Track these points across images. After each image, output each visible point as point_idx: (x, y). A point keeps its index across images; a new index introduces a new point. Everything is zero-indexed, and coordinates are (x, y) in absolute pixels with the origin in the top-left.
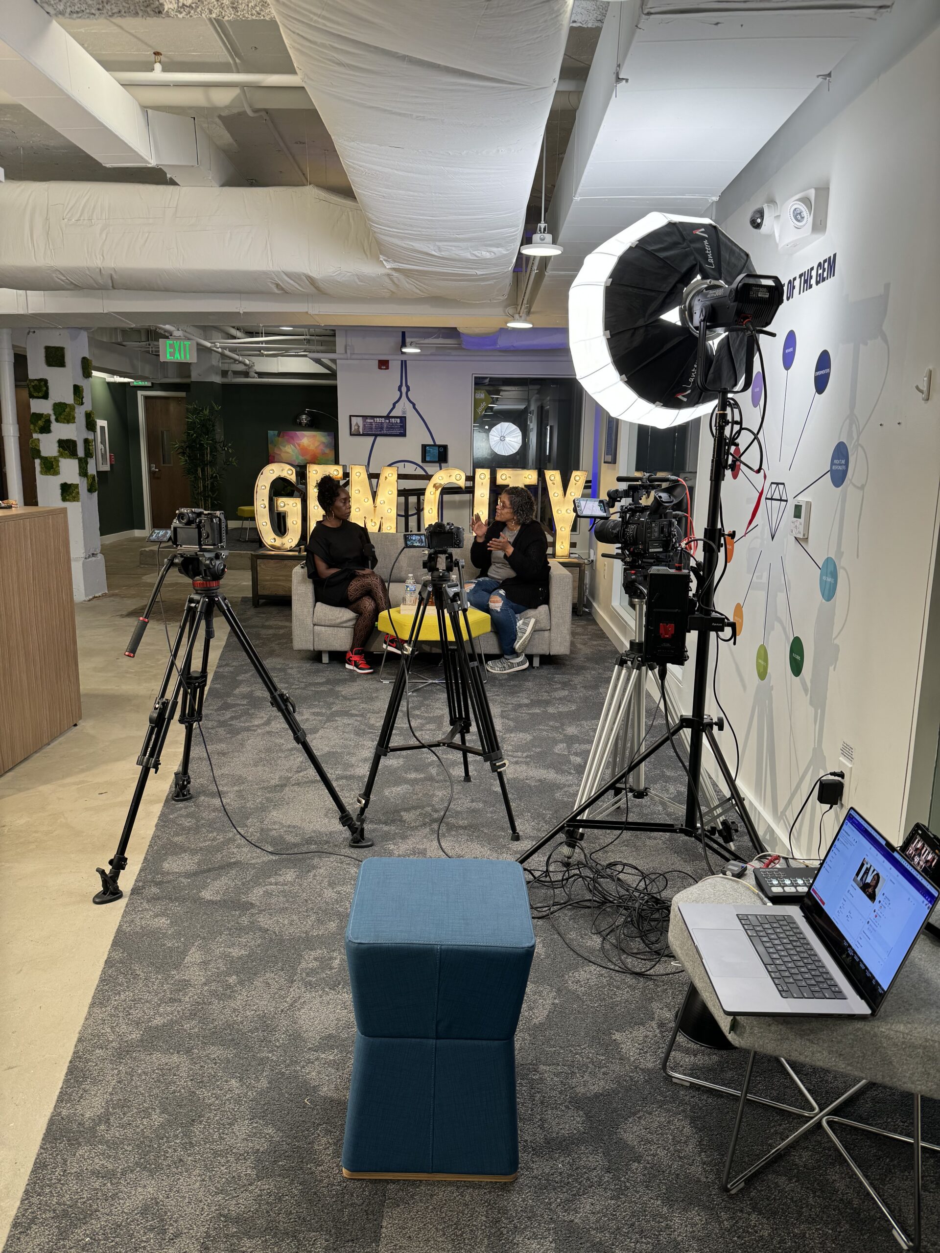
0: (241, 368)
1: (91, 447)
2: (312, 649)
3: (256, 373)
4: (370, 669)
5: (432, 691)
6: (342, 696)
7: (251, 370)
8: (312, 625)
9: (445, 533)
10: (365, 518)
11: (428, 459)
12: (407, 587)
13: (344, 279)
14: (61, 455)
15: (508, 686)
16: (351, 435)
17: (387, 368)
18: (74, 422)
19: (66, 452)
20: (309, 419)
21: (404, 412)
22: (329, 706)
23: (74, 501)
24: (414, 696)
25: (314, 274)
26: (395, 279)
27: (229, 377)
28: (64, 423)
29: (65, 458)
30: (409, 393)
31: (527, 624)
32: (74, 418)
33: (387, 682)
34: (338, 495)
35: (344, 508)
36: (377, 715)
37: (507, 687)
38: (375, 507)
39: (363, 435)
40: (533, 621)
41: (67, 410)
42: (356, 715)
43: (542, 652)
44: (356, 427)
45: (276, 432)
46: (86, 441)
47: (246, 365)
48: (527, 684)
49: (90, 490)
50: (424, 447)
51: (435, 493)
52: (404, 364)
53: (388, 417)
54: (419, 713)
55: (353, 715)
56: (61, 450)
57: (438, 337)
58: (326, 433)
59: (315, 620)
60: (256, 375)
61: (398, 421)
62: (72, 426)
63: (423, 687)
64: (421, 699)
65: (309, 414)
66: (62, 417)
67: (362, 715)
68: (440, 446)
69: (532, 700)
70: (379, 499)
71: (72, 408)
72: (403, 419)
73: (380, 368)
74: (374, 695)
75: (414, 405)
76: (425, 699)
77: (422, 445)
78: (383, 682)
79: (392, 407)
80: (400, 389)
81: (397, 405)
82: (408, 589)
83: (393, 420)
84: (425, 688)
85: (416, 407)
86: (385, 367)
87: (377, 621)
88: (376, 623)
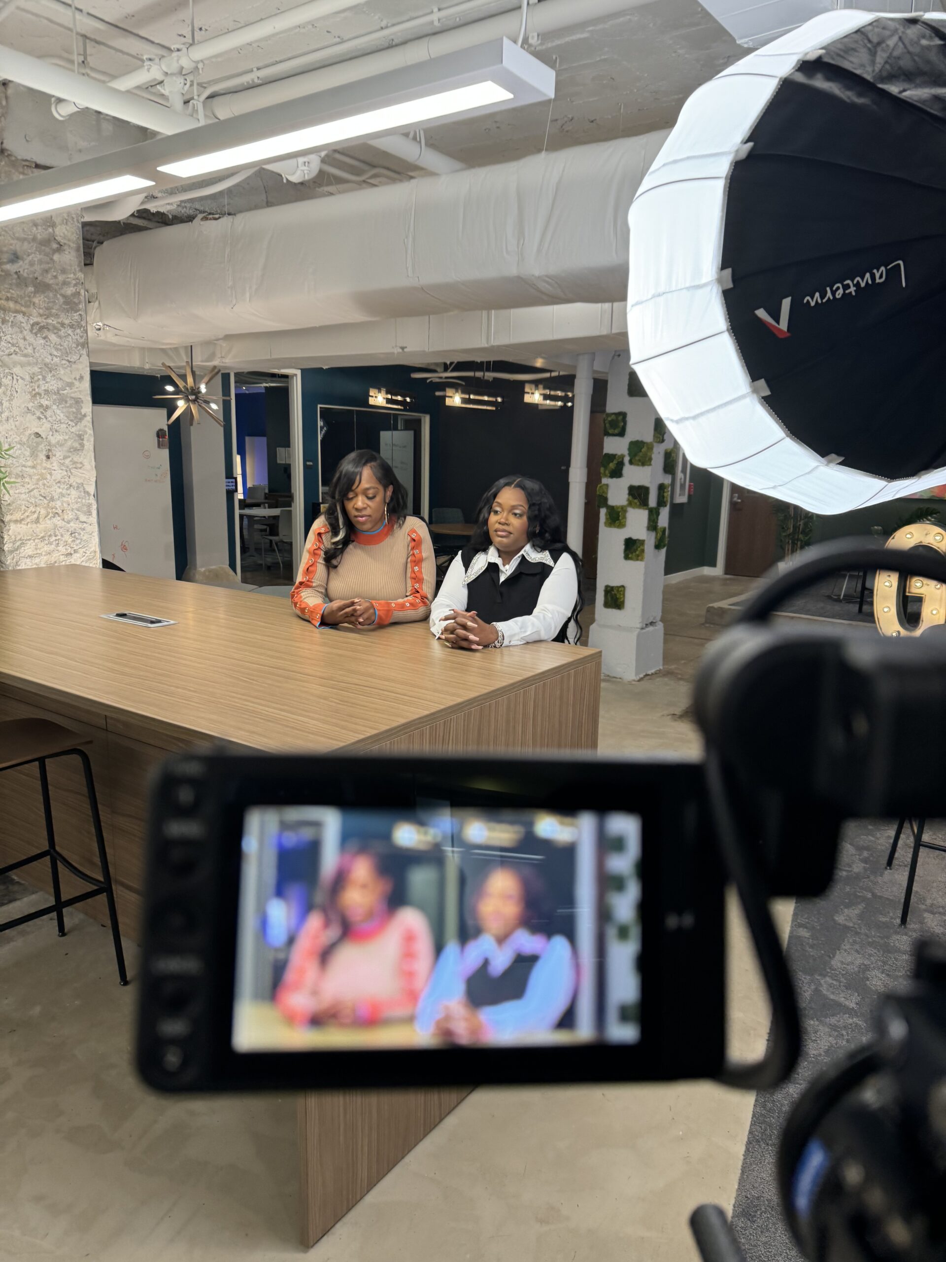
1: (665, 494)
14: (630, 504)
18: (650, 465)
19: (636, 501)
23: (637, 560)
28: (638, 465)
29: (633, 508)
32: (650, 459)
41: (644, 450)
46: (661, 488)
49: (658, 547)
56: (631, 498)
62: (647, 470)
66: (637, 458)
71: (650, 447)
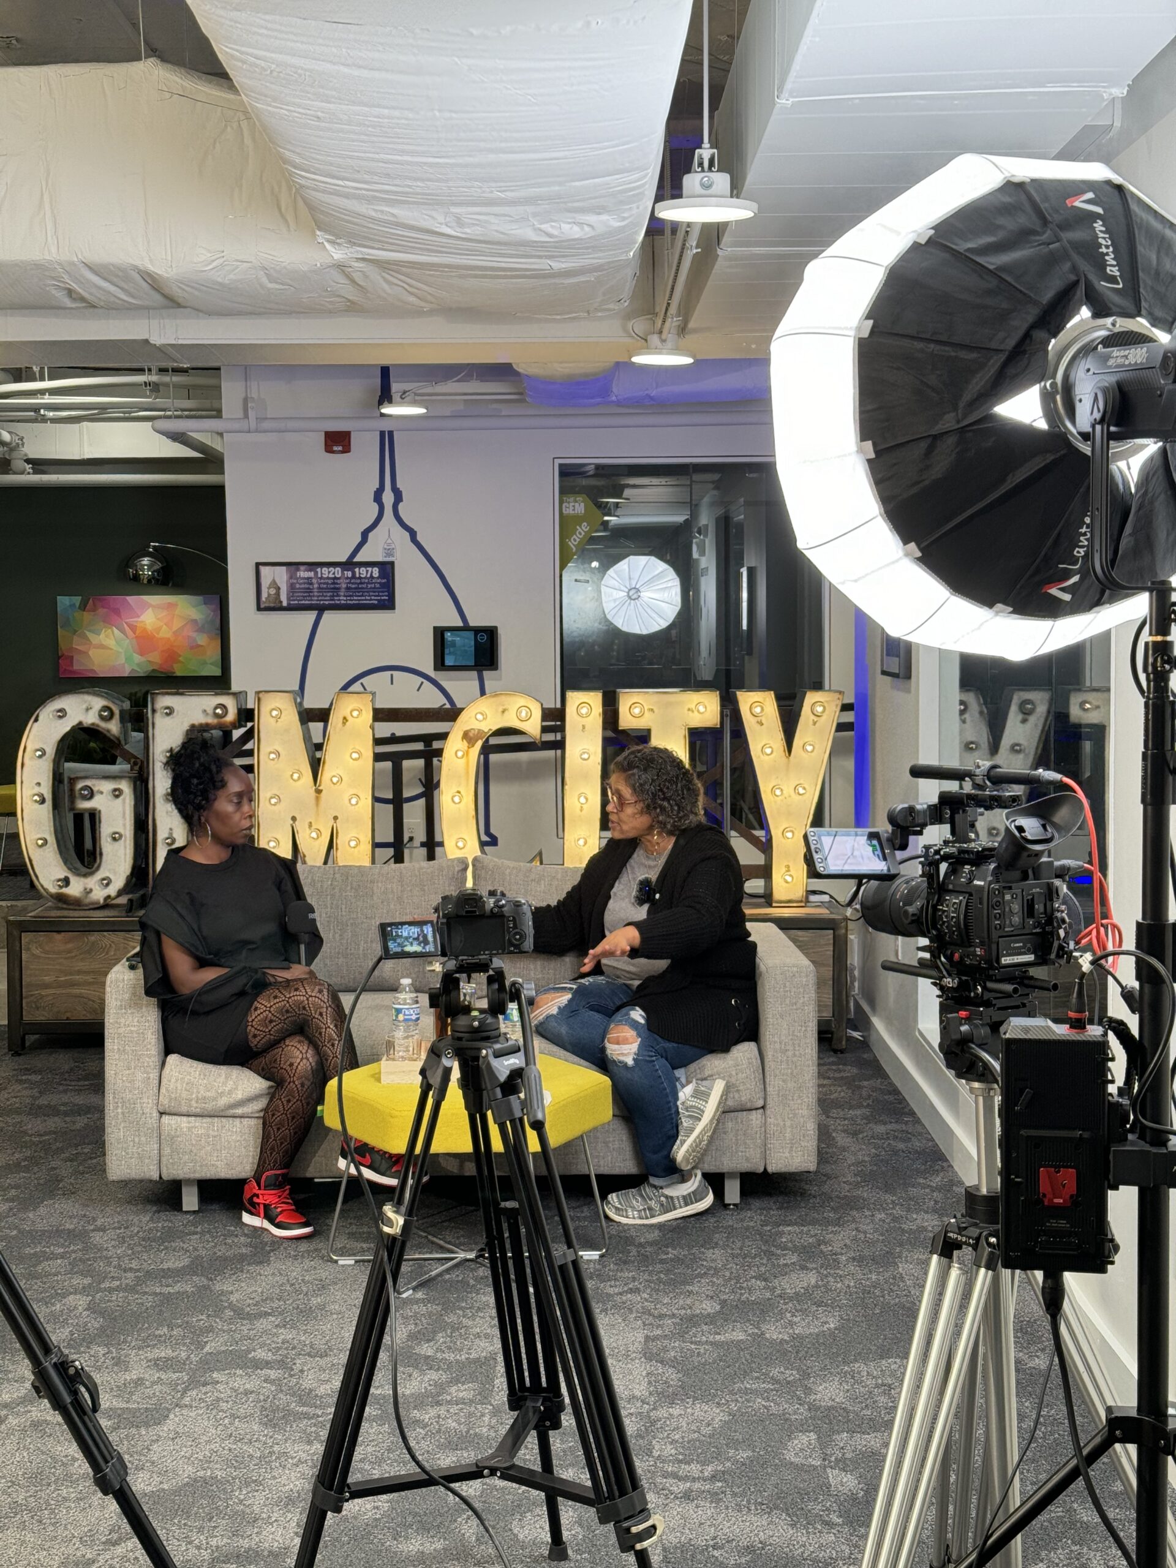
2: (156, 1177)
3: (28, 461)
4: (306, 1225)
5: (464, 1283)
6: (231, 1306)
7: (15, 455)
8: (155, 1114)
9: (483, 916)
10: (294, 819)
11: (449, 661)
12: (398, 1011)
13: (232, 276)
15: (662, 1261)
16: (259, 609)
17: (347, 449)
20: (158, 566)
21: (389, 552)
22: (197, 1336)
24: (418, 1301)
25: (159, 269)
26: (357, 277)
30: (401, 506)
31: (702, 1095)
33: (349, 1261)
34: (223, 785)
35: (237, 817)
36: (322, 1362)
37: (658, 1266)
38: (319, 792)
39: (290, 608)
40: (718, 1087)
42: (267, 1364)
43: (745, 1167)
44: (273, 591)
45: (77, 600)
47: (2, 444)
48: (709, 1254)
50: (440, 633)
51: (466, 754)
53: (349, 564)
54: (430, 1353)
55: (258, 1364)
58: (199, 598)
59: (164, 1101)
60: (28, 467)
61: (376, 572)
63: (440, 1275)
64: (435, 1308)
65: (157, 554)
67: (282, 1364)
68: (477, 631)
69: (723, 1303)
70: (328, 772)
72: (387, 569)
73: (329, 450)
74: (315, 1301)
75: (413, 534)
76: (448, 1307)
77: (435, 628)
78: (341, 1263)
79: (359, 539)
80: (378, 497)
81: (371, 535)
82: (401, 1017)
83: (363, 572)
84: (447, 1277)
85: (419, 538)
86: (340, 448)
87: (323, 1104)
88: (319, 1108)
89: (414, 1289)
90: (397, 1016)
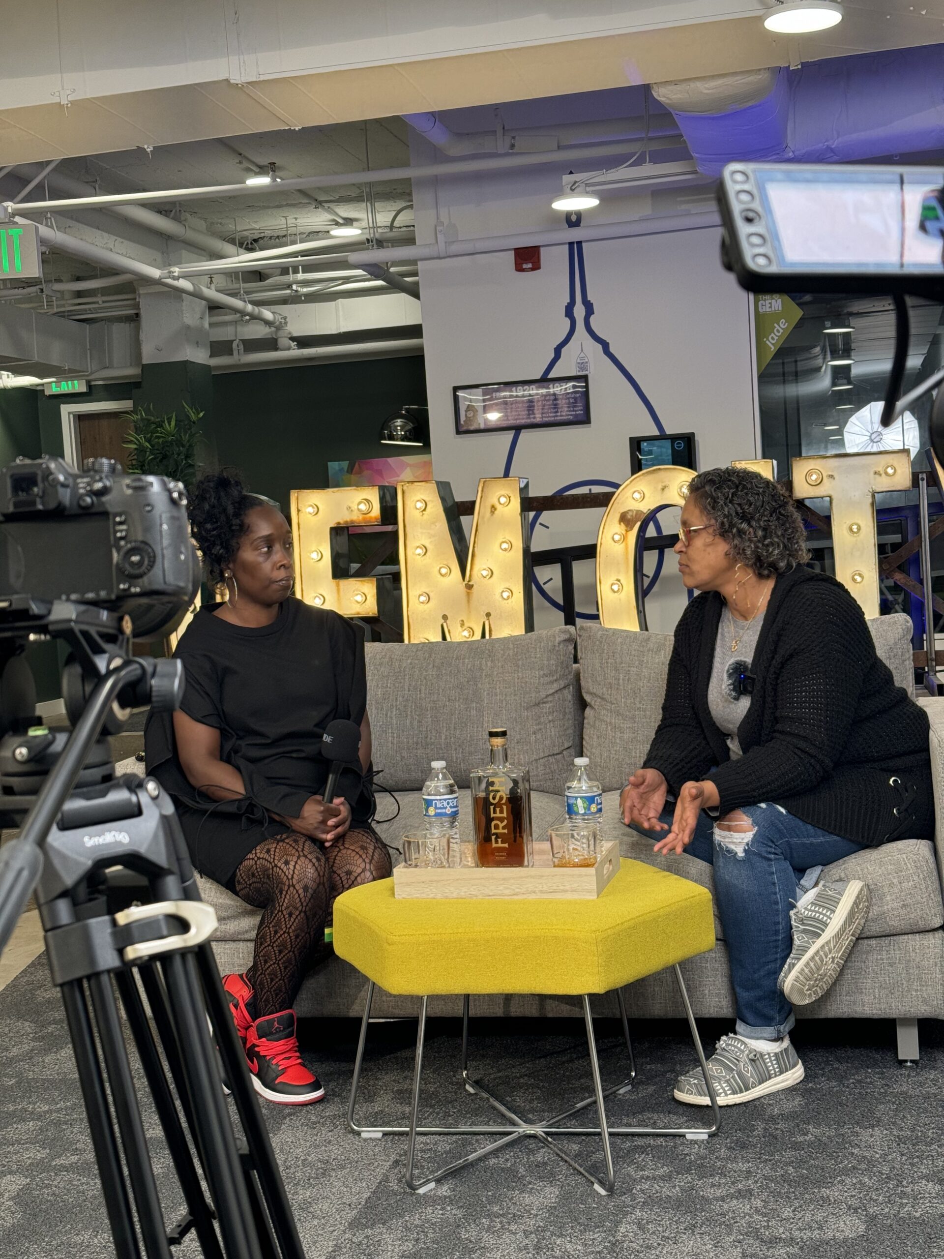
0: (258, 331)
3: (293, 339)
7: (281, 333)
10: (445, 617)
12: (429, 803)
16: (458, 433)
17: (536, 267)
20: (410, 426)
21: (583, 366)
27: (235, 353)
30: (592, 319)
31: (829, 905)
33: (375, 1134)
38: (469, 587)
39: (487, 430)
40: (853, 891)
44: (471, 415)
45: (345, 464)
47: (268, 323)
50: (636, 441)
51: (625, 538)
52: (576, 249)
53: (544, 380)
57: (639, 162)
60: (293, 344)
61: (571, 387)
63: (482, 1159)
65: (408, 416)
68: (674, 438)
70: (479, 566)
72: (581, 382)
73: (519, 268)
75: (605, 346)
77: (632, 440)
78: (364, 1135)
79: (552, 355)
80: (569, 311)
81: (564, 350)
82: (432, 811)
83: (558, 389)
84: (493, 1161)
85: (612, 349)
86: (530, 266)
87: (331, 925)
88: (327, 931)
89: (438, 1181)
90: (427, 811)
